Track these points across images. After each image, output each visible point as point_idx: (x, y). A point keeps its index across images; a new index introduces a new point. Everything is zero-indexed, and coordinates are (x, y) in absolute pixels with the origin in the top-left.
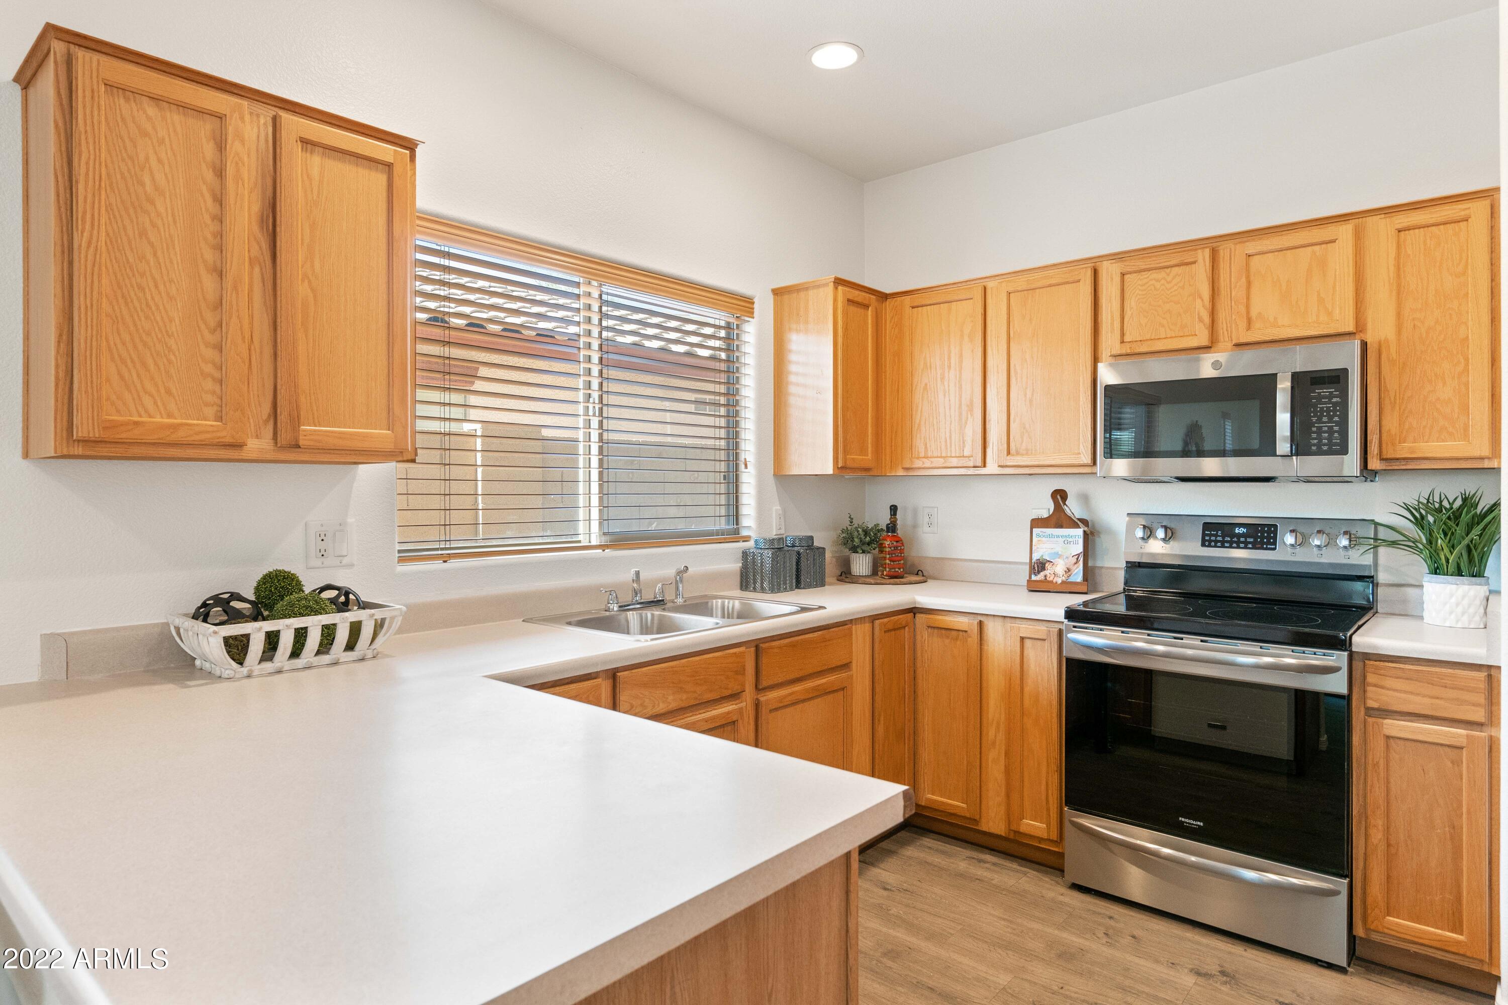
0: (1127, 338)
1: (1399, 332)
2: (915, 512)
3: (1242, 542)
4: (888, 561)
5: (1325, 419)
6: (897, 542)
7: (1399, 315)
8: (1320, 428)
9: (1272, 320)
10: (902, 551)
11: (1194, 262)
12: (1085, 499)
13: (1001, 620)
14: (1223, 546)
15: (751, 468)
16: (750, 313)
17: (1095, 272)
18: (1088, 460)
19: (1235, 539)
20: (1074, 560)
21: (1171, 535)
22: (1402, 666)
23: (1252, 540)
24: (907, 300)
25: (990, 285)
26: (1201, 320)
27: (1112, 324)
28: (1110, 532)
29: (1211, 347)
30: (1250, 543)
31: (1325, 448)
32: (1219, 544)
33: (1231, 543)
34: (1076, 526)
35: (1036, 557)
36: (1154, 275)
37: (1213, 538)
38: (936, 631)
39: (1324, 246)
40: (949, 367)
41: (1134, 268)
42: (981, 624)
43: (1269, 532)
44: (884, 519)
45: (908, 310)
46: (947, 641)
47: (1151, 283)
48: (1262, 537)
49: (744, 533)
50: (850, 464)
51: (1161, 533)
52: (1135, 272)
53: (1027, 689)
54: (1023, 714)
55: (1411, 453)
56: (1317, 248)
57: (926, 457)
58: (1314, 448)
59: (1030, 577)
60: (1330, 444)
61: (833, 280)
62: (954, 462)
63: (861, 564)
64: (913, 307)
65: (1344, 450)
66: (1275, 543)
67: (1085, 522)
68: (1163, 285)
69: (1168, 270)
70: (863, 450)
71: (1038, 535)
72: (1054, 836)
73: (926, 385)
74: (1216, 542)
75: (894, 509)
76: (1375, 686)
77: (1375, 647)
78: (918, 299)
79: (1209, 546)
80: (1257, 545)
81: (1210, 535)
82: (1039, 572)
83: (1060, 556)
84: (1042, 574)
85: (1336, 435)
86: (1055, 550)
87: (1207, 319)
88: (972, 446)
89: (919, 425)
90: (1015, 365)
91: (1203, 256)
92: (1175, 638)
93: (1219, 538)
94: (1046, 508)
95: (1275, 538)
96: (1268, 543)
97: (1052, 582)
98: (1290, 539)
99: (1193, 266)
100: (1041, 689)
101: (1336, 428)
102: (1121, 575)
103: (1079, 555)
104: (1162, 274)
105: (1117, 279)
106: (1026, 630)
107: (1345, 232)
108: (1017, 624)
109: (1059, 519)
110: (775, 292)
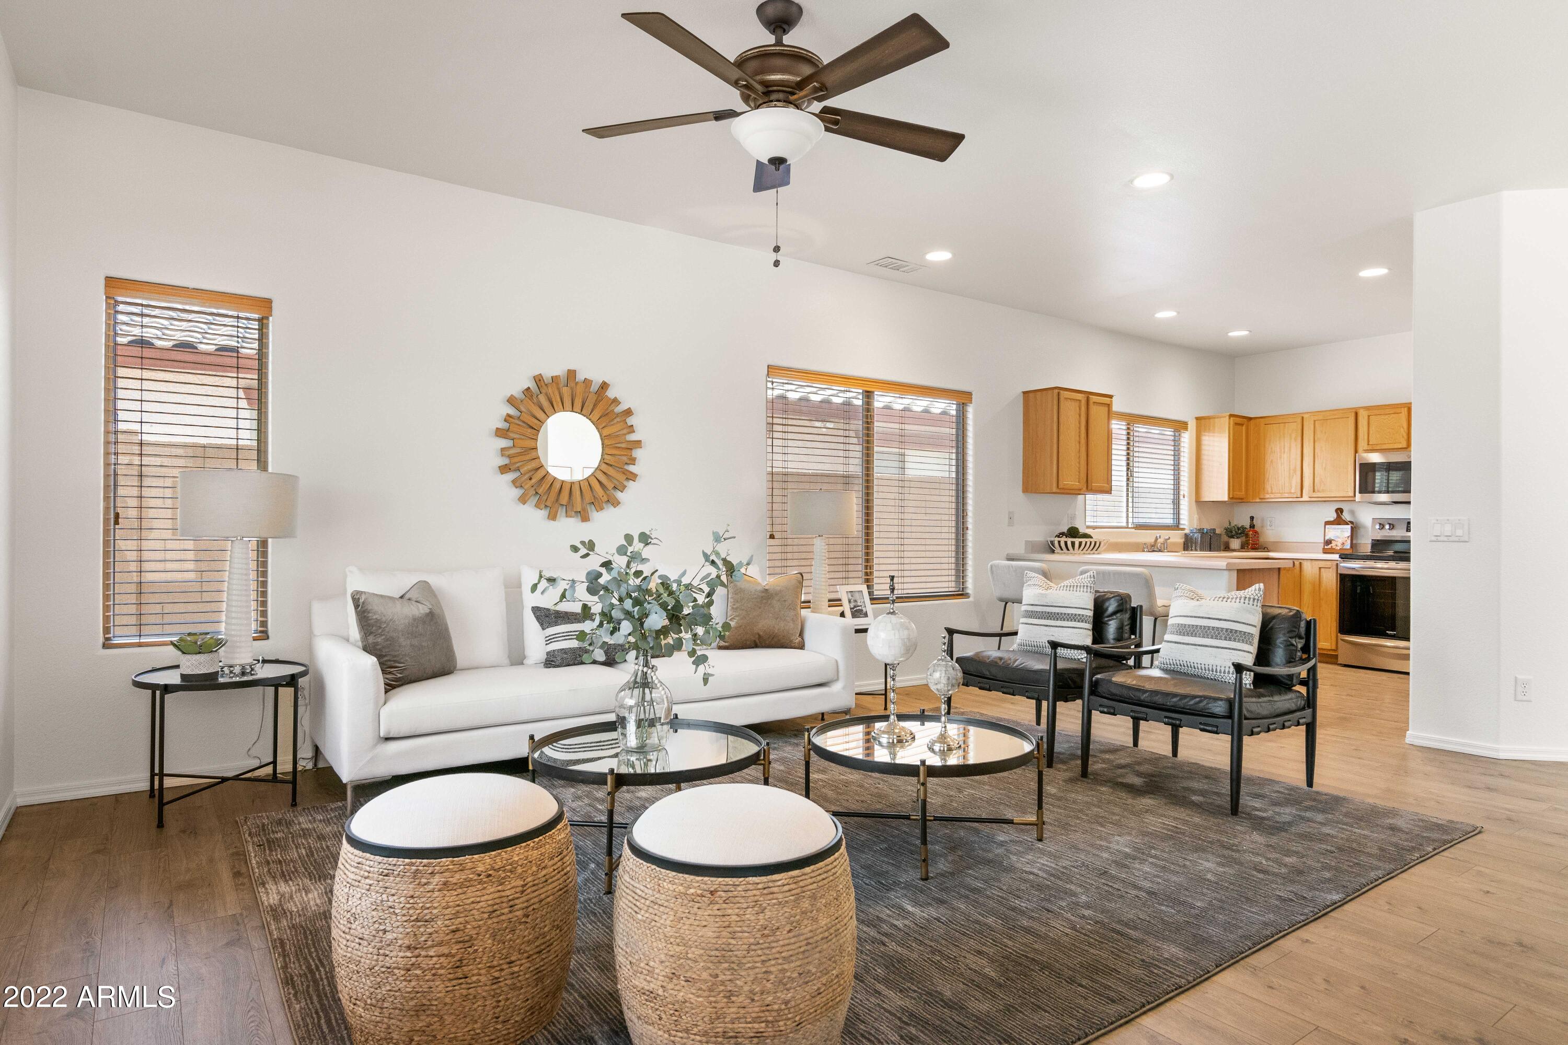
0: (1370, 443)
2: (1263, 520)
4: (1250, 541)
10: (1258, 537)
11: (1401, 413)
12: (1352, 512)
13: (1309, 561)
15: (1186, 498)
16: (1186, 429)
17: (1356, 414)
18: (1352, 494)
20: (1346, 539)
21: (1392, 526)
24: (1262, 420)
25: (1305, 416)
26: (1403, 437)
27: (1364, 435)
28: (1365, 527)
29: (1407, 448)
34: (1347, 524)
35: (1327, 538)
36: (1383, 417)
40: (1284, 452)
42: (1301, 563)
44: (1247, 524)
45: (1263, 426)
47: (1382, 420)
49: (1181, 527)
50: (1235, 496)
51: (1387, 527)
52: (1375, 415)
53: (1322, 589)
54: (1320, 599)
57: (1272, 493)
61: (1228, 415)
62: (1287, 495)
63: (1235, 543)
64: (1265, 425)
67: (1352, 523)
69: (1390, 416)
70: (1240, 490)
71: (1328, 528)
72: (1334, 648)
75: (1252, 518)
78: (1267, 421)
83: (1339, 538)
84: (1330, 544)
86: (1336, 535)
87: (1406, 437)
88: (1295, 488)
89: (1268, 478)
90: (1317, 453)
91: (1404, 411)
94: (1332, 516)
97: (1335, 549)
100: (1328, 588)
102: (1370, 546)
103: (1349, 537)
104: (1387, 417)
105: (1366, 418)
106: (1322, 564)
108: (1317, 563)
109: (1339, 521)
110: (1197, 419)
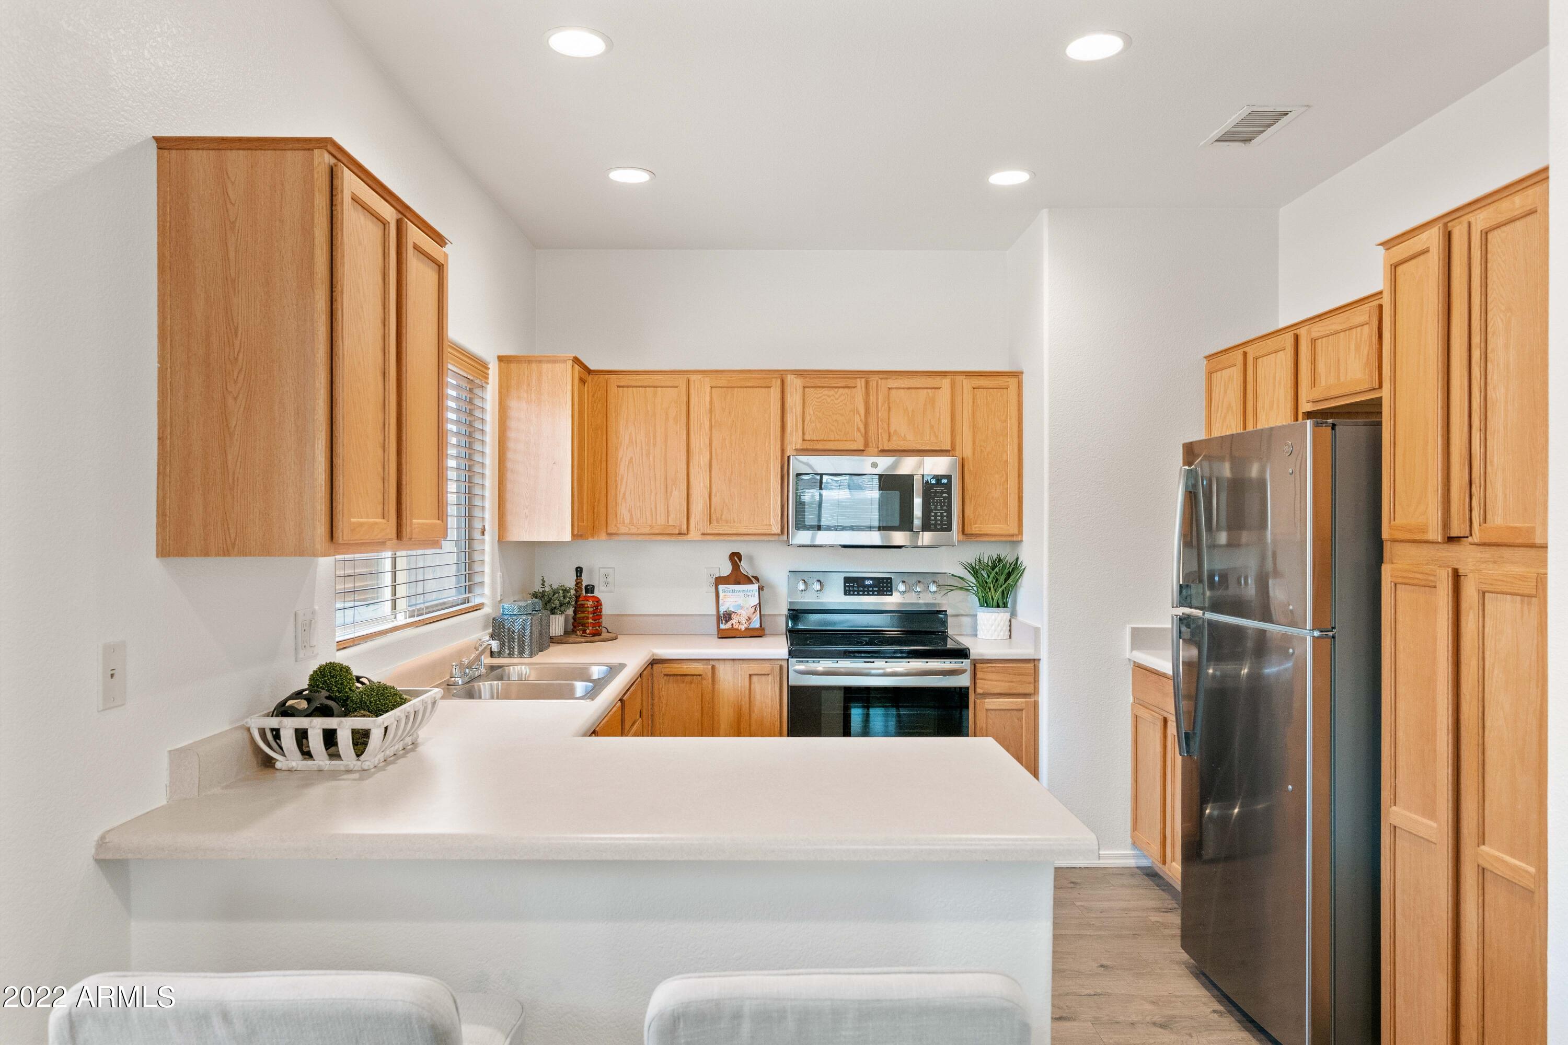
0: (807, 437)
1: (974, 454)
3: (871, 591)
4: (590, 621)
5: (939, 507)
6: (597, 602)
7: (974, 442)
8: (936, 513)
9: (903, 435)
10: (598, 610)
11: (854, 387)
12: (751, 559)
14: (858, 594)
15: (486, 536)
16: (485, 379)
17: (783, 382)
18: (777, 530)
19: (866, 589)
20: (753, 610)
21: (824, 585)
22: (994, 665)
23: (876, 589)
24: (613, 378)
25: (693, 377)
26: (858, 429)
27: (796, 425)
28: (775, 586)
29: (863, 450)
30: (876, 591)
31: (939, 527)
32: (856, 593)
33: (864, 591)
34: (751, 582)
35: (723, 609)
36: (826, 392)
37: (851, 589)
38: (671, 678)
39: (934, 390)
40: (655, 445)
41: (813, 385)
42: (713, 667)
43: (887, 583)
45: (613, 390)
46: (682, 685)
47: (824, 397)
48: (883, 587)
49: (481, 605)
50: (579, 531)
51: (816, 586)
52: (812, 387)
53: (754, 716)
55: (981, 531)
56: (929, 391)
57: (632, 524)
58: (932, 526)
59: (718, 626)
60: (942, 524)
61: (572, 358)
62: (660, 529)
63: (558, 626)
64: (619, 387)
65: (949, 529)
66: (891, 591)
67: (756, 579)
68: (832, 400)
69: (836, 390)
70: (583, 518)
71: (724, 591)
73: (631, 458)
74: (854, 591)
75: (579, 571)
76: (982, 679)
77: (982, 655)
78: (624, 380)
79: (850, 594)
80: (881, 593)
81: (849, 586)
82: (726, 622)
83: (742, 608)
84: (729, 623)
85: (945, 518)
86: (737, 603)
87: (862, 430)
88: (676, 516)
89: (624, 494)
90: (716, 449)
91: (861, 383)
93: (856, 589)
94: (726, 569)
95: (891, 587)
96: (887, 591)
97: (737, 629)
98: (902, 587)
99: (853, 390)
100: (765, 714)
101: (945, 514)
102: (782, 621)
103: (756, 605)
104: (832, 392)
105: (800, 390)
106: (753, 668)
107: (945, 382)
109: (737, 577)
110: (501, 359)
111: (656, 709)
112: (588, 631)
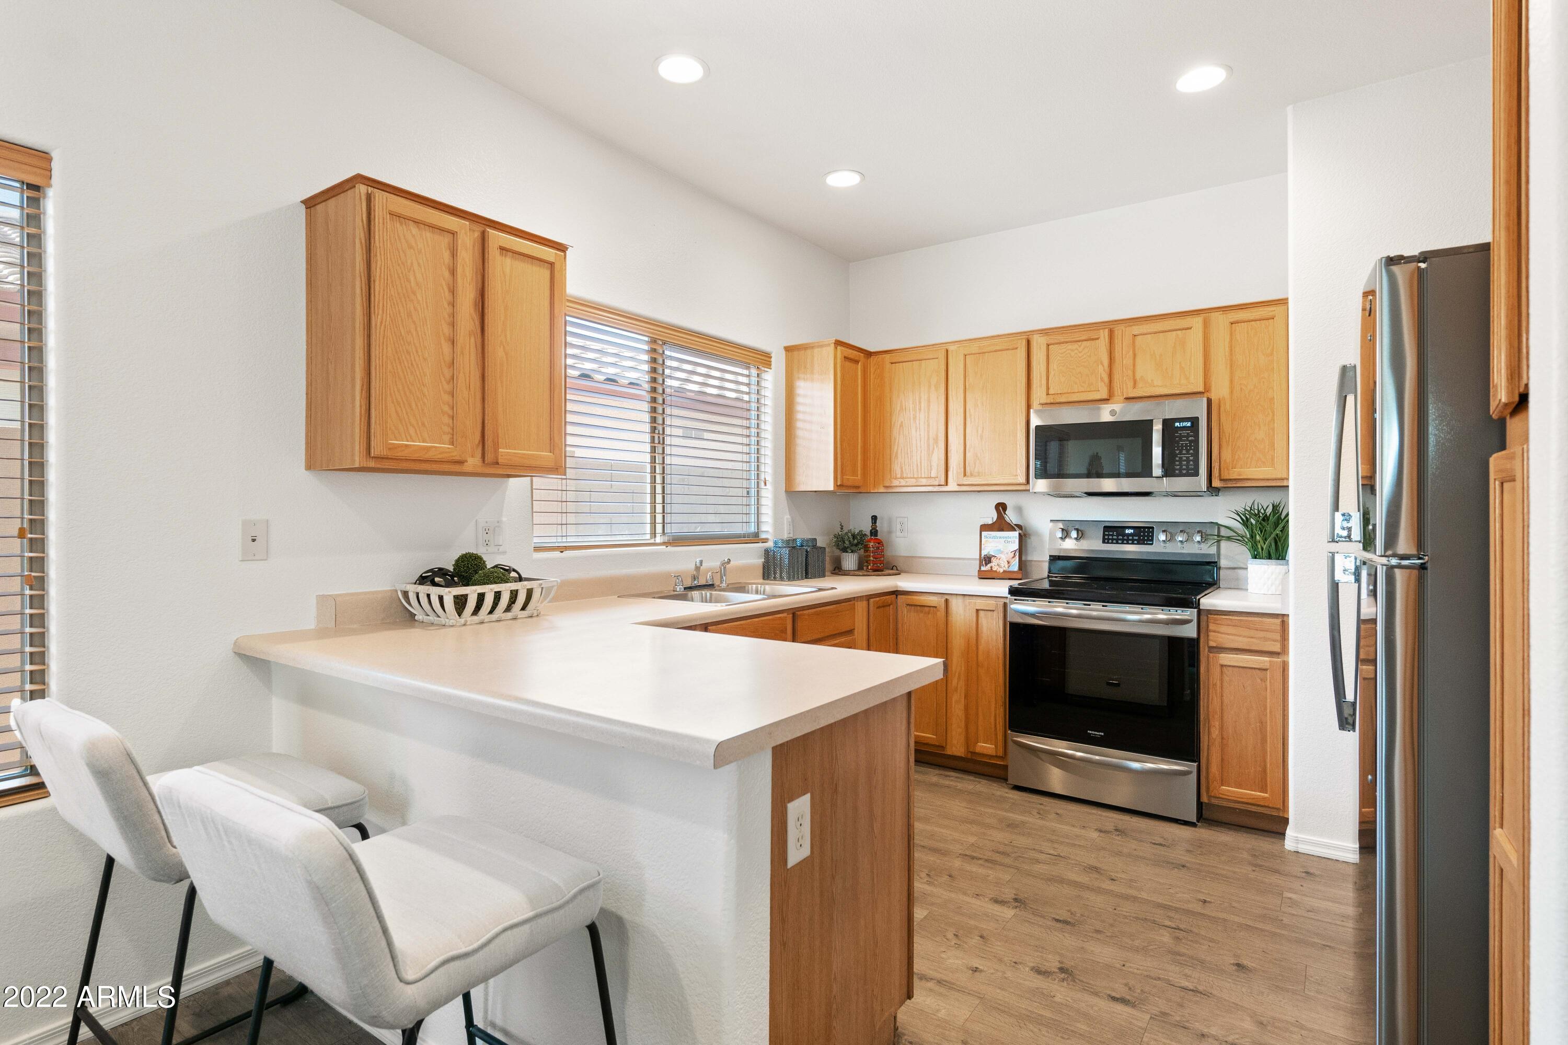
0: (1051, 392)
1: (1232, 392)
2: (890, 521)
3: (1130, 540)
4: (871, 558)
5: (1184, 452)
6: (878, 543)
7: (1231, 381)
8: (1181, 458)
9: (1150, 381)
10: (882, 551)
11: (1098, 339)
12: (1019, 510)
13: (961, 597)
14: (1117, 543)
15: (769, 486)
16: (768, 364)
17: (1028, 342)
18: (1022, 479)
19: (1126, 538)
20: (1012, 555)
21: (1081, 535)
22: (1231, 617)
23: (1137, 538)
24: (887, 356)
25: (951, 348)
26: (1102, 380)
27: (1041, 381)
28: (1037, 534)
29: (1109, 400)
30: (1136, 540)
31: (1184, 472)
32: (1115, 541)
33: (1123, 540)
34: (1013, 529)
35: (984, 553)
36: (1070, 346)
37: (1110, 537)
38: (913, 607)
39: (1184, 331)
40: (920, 410)
41: (1056, 341)
42: (947, 601)
43: (1148, 532)
44: (866, 527)
45: (888, 365)
46: (921, 615)
47: (1068, 352)
48: (1144, 536)
49: (763, 536)
50: (846, 483)
51: (1074, 534)
52: (1057, 344)
53: (981, 648)
54: (978, 665)
55: (1240, 475)
56: (1179, 332)
57: (902, 478)
58: (1177, 472)
59: (980, 568)
60: (1188, 469)
61: (834, 342)
62: (924, 482)
63: (850, 561)
64: (892, 363)
65: (1196, 474)
66: (1152, 540)
67: (1020, 527)
68: (1076, 353)
69: (1080, 343)
70: (854, 473)
71: (986, 537)
72: (1000, 753)
73: (902, 422)
74: (1113, 540)
75: (874, 518)
76: (1214, 632)
77: (1214, 605)
78: (895, 357)
79: (1108, 543)
80: (1140, 542)
81: (1108, 535)
82: (986, 564)
83: (1002, 552)
84: (989, 566)
85: (1191, 463)
86: (998, 548)
87: (1106, 379)
88: (937, 470)
89: (897, 453)
90: (970, 410)
91: (1104, 334)
92: (1085, 605)
93: (1115, 537)
94: (991, 516)
95: (1152, 536)
96: (1148, 540)
97: (996, 571)
98: (1162, 537)
99: (1097, 341)
100: (991, 647)
101: (1191, 458)
102: (1046, 566)
103: (1016, 551)
104: (1075, 346)
105: (1044, 348)
106: (980, 604)
107: (1197, 322)
108: (973, 600)
109: (1001, 524)
110: (788, 349)
111: (900, 634)
112: (869, 567)
